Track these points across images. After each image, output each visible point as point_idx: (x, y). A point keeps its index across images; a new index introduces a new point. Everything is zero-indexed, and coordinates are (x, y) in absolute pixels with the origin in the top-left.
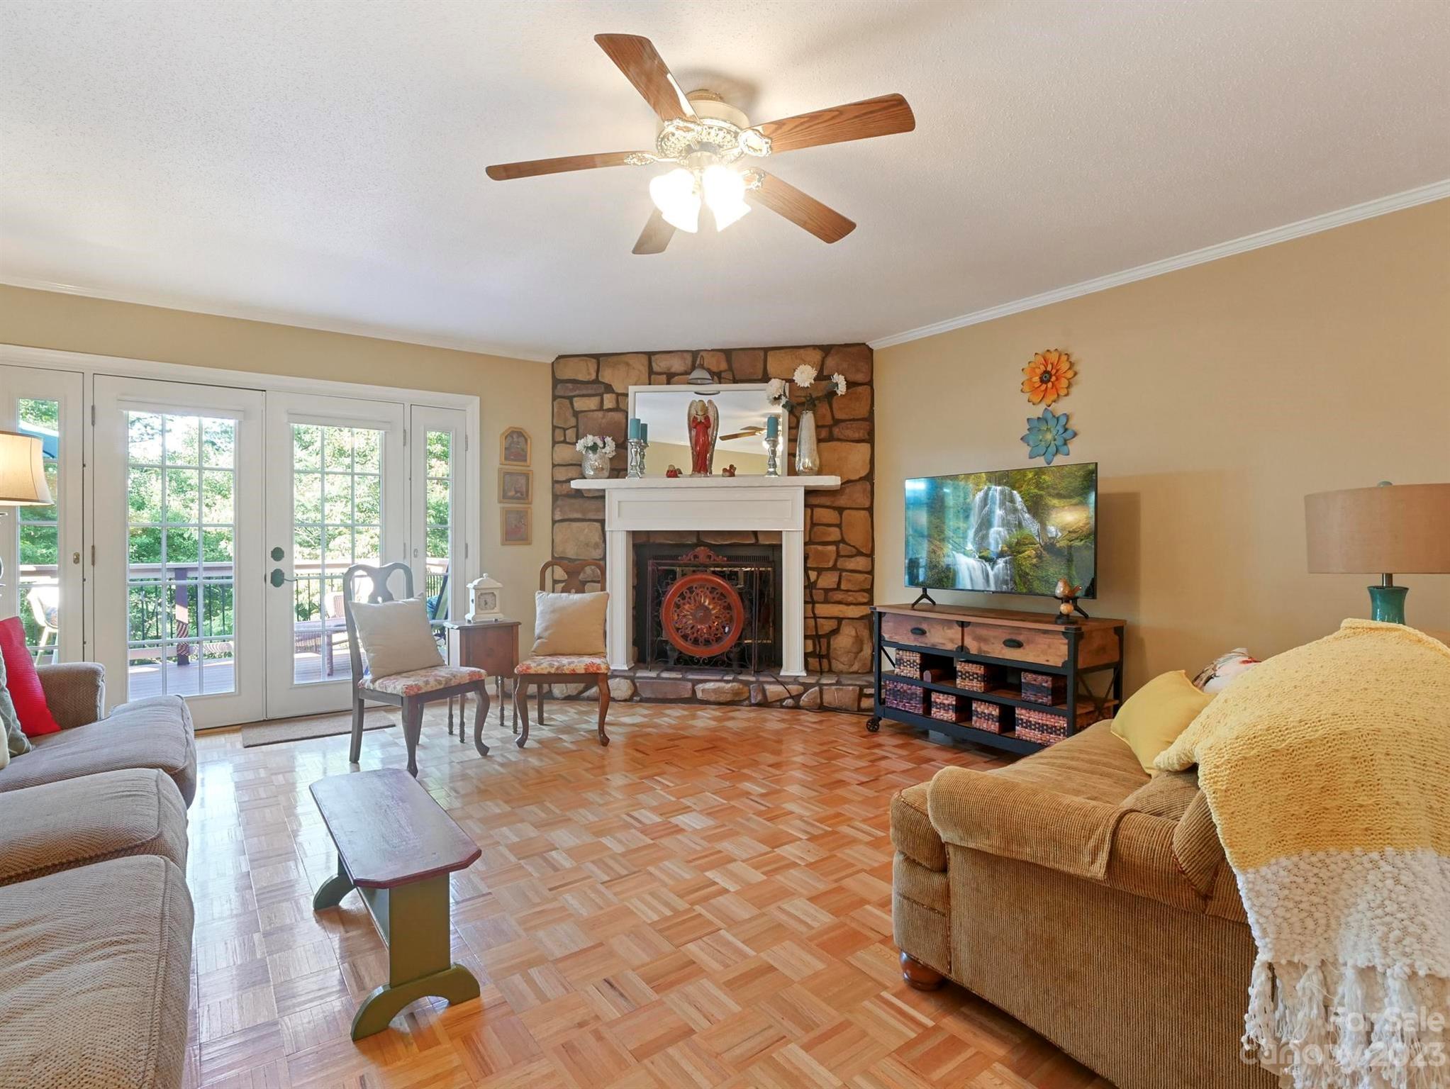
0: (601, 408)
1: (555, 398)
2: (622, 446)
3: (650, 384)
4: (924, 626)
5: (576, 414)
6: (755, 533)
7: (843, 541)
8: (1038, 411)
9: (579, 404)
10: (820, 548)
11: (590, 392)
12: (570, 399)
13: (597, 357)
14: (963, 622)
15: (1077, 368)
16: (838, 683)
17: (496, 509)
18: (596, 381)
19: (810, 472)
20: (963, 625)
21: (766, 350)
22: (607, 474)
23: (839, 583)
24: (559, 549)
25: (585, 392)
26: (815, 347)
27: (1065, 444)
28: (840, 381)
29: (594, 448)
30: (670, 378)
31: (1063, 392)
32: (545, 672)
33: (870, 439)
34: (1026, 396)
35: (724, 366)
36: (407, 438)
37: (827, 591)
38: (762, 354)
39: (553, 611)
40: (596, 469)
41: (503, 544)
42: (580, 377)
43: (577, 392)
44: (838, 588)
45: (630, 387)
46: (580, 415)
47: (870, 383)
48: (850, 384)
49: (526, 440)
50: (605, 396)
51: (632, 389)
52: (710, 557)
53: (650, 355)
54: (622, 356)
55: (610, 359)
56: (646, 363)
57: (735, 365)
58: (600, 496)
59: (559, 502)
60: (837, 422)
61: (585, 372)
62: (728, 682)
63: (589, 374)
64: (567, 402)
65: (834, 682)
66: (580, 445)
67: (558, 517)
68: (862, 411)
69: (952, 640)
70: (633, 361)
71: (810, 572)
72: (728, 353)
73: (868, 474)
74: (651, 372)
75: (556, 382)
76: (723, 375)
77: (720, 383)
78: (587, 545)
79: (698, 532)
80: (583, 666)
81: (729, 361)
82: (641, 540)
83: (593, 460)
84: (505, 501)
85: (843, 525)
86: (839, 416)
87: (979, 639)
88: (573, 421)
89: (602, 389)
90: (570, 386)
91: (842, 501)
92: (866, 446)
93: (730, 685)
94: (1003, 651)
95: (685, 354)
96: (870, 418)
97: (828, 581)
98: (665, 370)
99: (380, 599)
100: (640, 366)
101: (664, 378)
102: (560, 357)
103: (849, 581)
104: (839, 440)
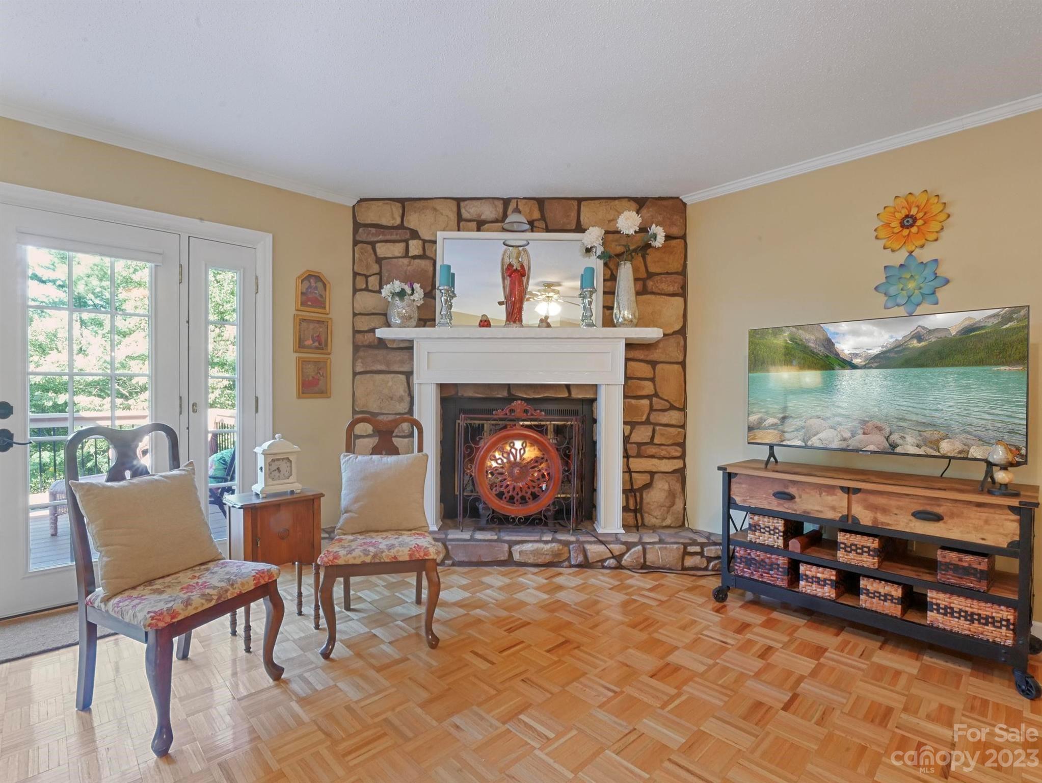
0: (406, 255)
1: (355, 243)
2: (430, 295)
3: (459, 230)
4: (792, 490)
5: (379, 261)
6: (568, 387)
7: (656, 395)
8: (900, 257)
9: (383, 250)
10: (636, 401)
11: (394, 237)
12: (373, 244)
13: (403, 202)
14: (849, 488)
15: (950, 209)
16: (661, 541)
17: (291, 359)
18: (401, 226)
19: (630, 324)
20: (847, 490)
21: (580, 200)
22: (414, 323)
23: (653, 438)
24: (360, 402)
25: (388, 237)
26: (630, 199)
27: (934, 291)
28: (660, 234)
29: (402, 294)
30: (480, 225)
31: (932, 237)
32: (358, 561)
33: (683, 293)
34: (881, 243)
35: (536, 215)
36: (184, 274)
37: (639, 445)
38: (575, 203)
39: (364, 478)
40: (402, 317)
41: (299, 397)
42: (384, 222)
43: (381, 237)
44: (651, 442)
45: (439, 233)
46: (383, 262)
47: (684, 237)
48: (668, 237)
49: (325, 285)
50: (411, 242)
51: (440, 235)
52: (526, 411)
53: (459, 201)
54: (431, 201)
55: (417, 204)
56: (455, 209)
57: (548, 215)
58: (407, 347)
59: (361, 354)
60: (650, 275)
61: (389, 217)
62: (546, 542)
63: (394, 218)
64: (369, 247)
65: (657, 540)
66: (386, 290)
67: (359, 369)
68: (676, 266)
69: (833, 508)
70: (441, 207)
72: (541, 202)
73: (682, 327)
74: (460, 218)
75: (357, 226)
76: (536, 224)
77: (533, 232)
78: (392, 398)
79: (509, 385)
80: (406, 551)
81: (541, 209)
82: (452, 392)
83: (399, 309)
84: (302, 350)
85: (657, 379)
86: (652, 269)
87: (873, 508)
88: (375, 268)
89: (408, 236)
90: (373, 230)
91: (655, 355)
92: (680, 300)
93: (549, 546)
94: (912, 525)
95: (496, 202)
96: (683, 273)
97: (642, 434)
98: (474, 217)
100: (450, 212)
101: (474, 224)
102: (362, 200)
103: (662, 435)
104: (653, 293)
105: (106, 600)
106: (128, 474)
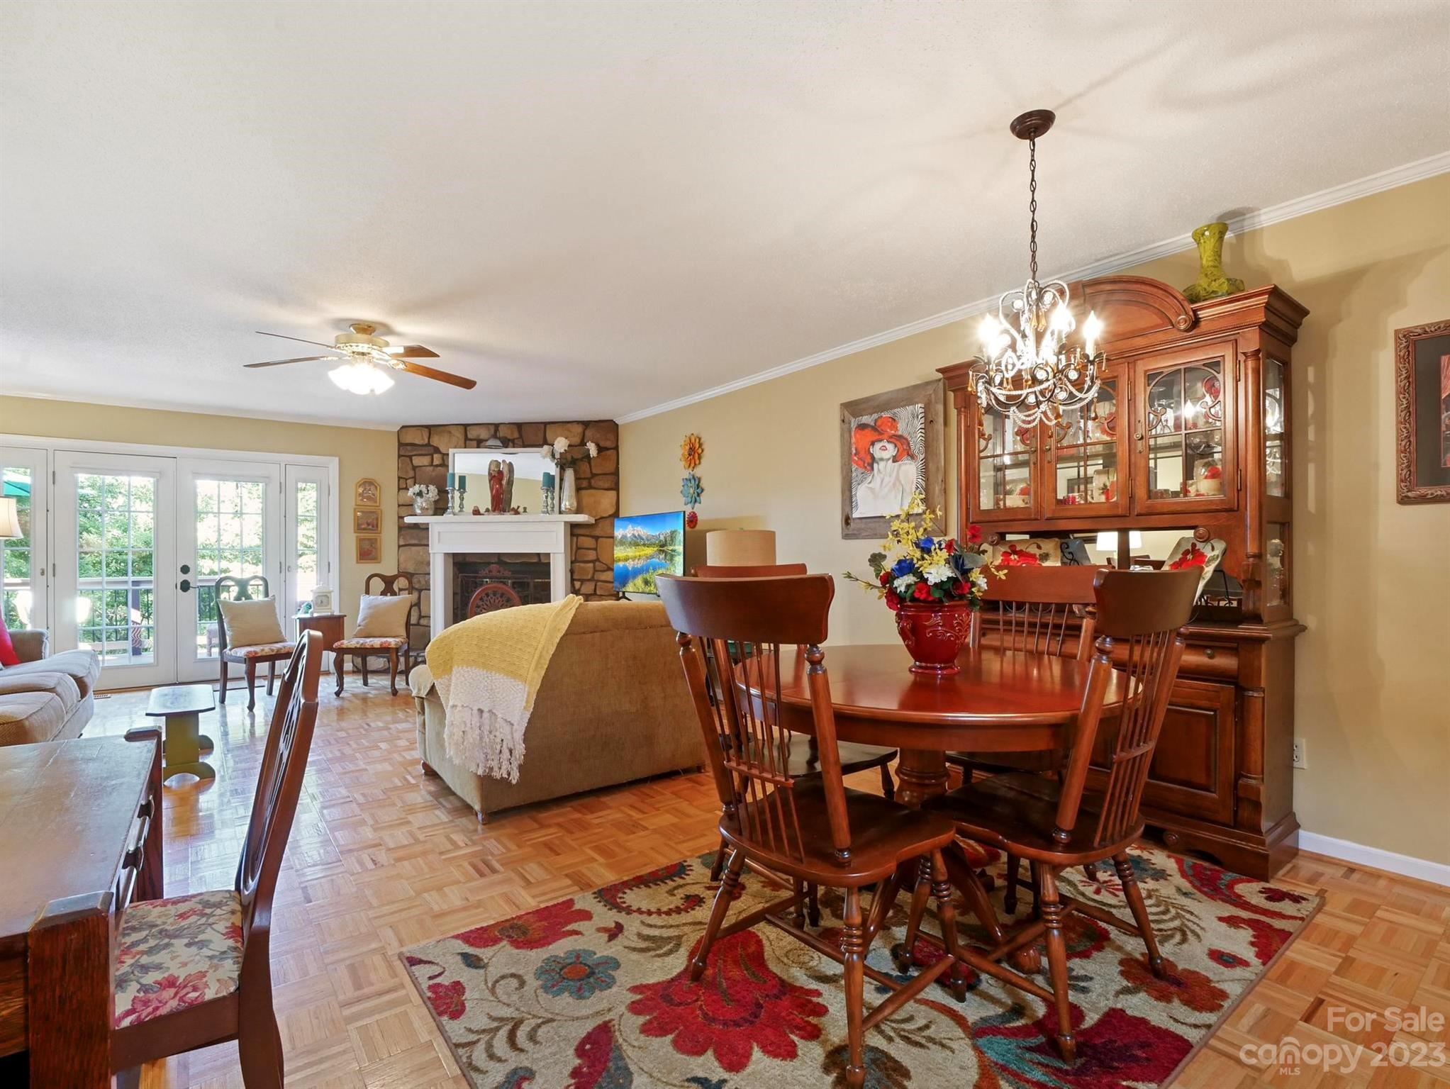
0: (431, 465)
1: (399, 456)
2: (443, 492)
3: (465, 447)
5: (414, 468)
6: (538, 555)
7: (598, 560)
8: (687, 474)
9: (417, 461)
10: (582, 565)
11: (423, 452)
12: (410, 457)
13: (429, 427)
15: (704, 447)
17: (352, 537)
18: (428, 445)
19: (570, 512)
21: (546, 424)
22: (431, 512)
23: (595, 590)
24: (402, 566)
25: (420, 452)
26: (578, 422)
27: (698, 495)
28: (592, 449)
29: (420, 494)
30: (479, 443)
31: (697, 462)
32: (353, 647)
33: (616, 487)
34: (682, 464)
35: (516, 435)
36: (282, 488)
38: (542, 426)
39: (369, 608)
40: (422, 509)
41: (357, 563)
42: (417, 442)
43: (414, 453)
44: (595, 594)
45: (450, 450)
46: (417, 470)
47: (616, 448)
48: (600, 449)
49: (376, 487)
50: (435, 456)
51: (451, 451)
52: (499, 572)
53: (466, 426)
54: (442, 428)
55: (438, 429)
56: (463, 432)
57: (524, 434)
58: (424, 528)
59: (403, 532)
60: (594, 475)
61: (419, 439)
63: (423, 439)
64: (408, 459)
66: (411, 492)
67: (402, 543)
68: (611, 468)
70: (453, 430)
71: (575, 582)
72: (519, 426)
73: (615, 513)
74: (466, 439)
75: (401, 444)
76: (516, 441)
77: (514, 447)
78: (422, 563)
79: (499, 554)
80: (379, 642)
81: (520, 431)
82: (460, 559)
83: (420, 503)
84: (359, 531)
85: (598, 550)
86: (594, 471)
88: (411, 474)
89: (432, 451)
90: (409, 448)
91: (597, 532)
92: (613, 493)
95: (490, 426)
96: (616, 473)
97: (588, 588)
98: (476, 437)
100: (459, 434)
101: (475, 443)
102: (403, 427)
103: (601, 588)
104: (595, 488)
105: (230, 650)
106: (243, 599)
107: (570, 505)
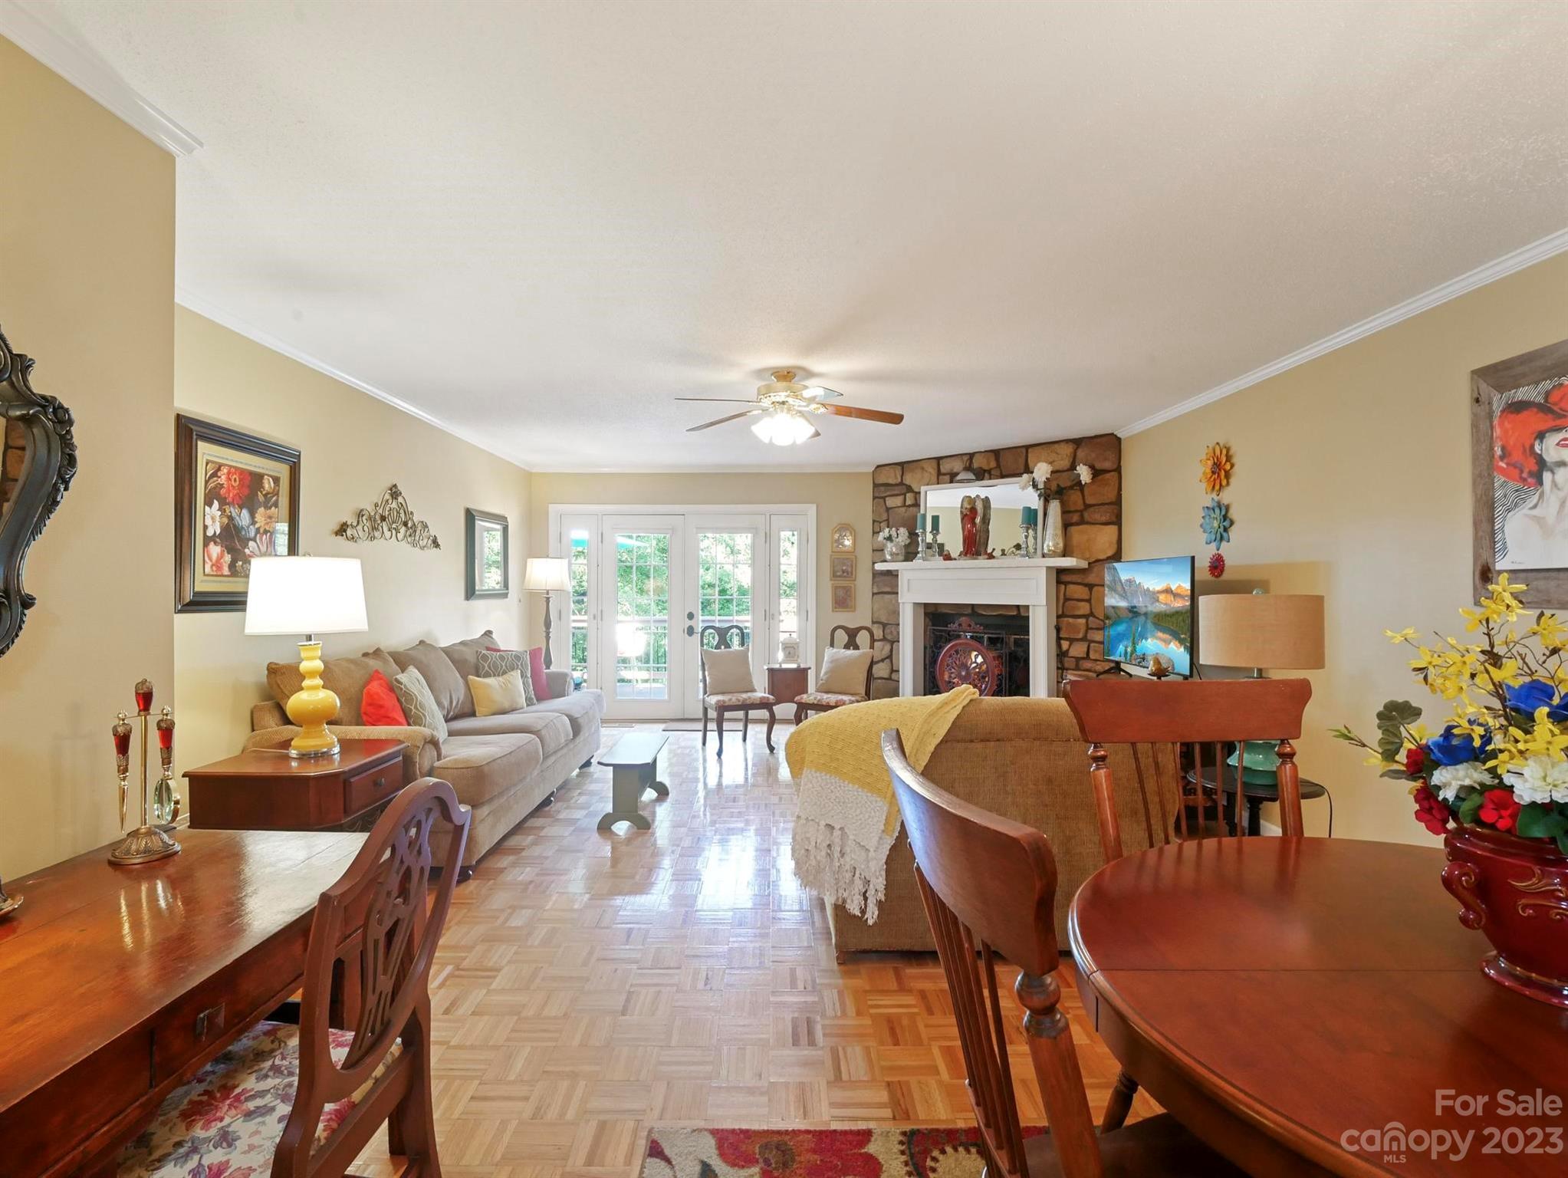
0: (904, 505)
1: (874, 498)
2: (913, 535)
3: (937, 484)
5: (888, 509)
6: (1017, 606)
7: (1092, 614)
8: (1210, 500)
9: (892, 502)
10: (1071, 620)
11: (896, 492)
12: (884, 498)
13: (902, 465)
15: (1235, 460)
17: (828, 585)
18: (902, 483)
19: (1054, 554)
21: (1027, 447)
22: (902, 558)
23: (1088, 653)
24: (876, 616)
25: (893, 493)
26: (1067, 441)
27: (1226, 530)
28: (1084, 474)
29: (889, 538)
30: (952, 478)
31: (1224, 482)
33: (1117, 521)
34: (1203, 486)
35: (993, 464)
36: (768, 537)
37: (1078, 659)
38: (1024, 450)
39: (831, 662)
40: (892, 554)
41: (833, 611)
42: (891, 481)
43: (888, 493)
44: (1087, 657)
45: (922, 487)
46: (890, 512)
47: (1118, 470)
48: (1096, 473)
49: (851, 532)
50: (908, 495)
51: (923, 489)
52: (970, 626)
53: (939, 459)
54: (914, 464)
55: (910, 466)
56: (936, 466)
57: (1002, 463)
58: (892, 575)
59: (877, 579)
60: (1087, 506)
61: (892, 477)
63: (896, 478)
64: (882, 501)
66: (883, 536)
67: (875, 591)
68: (1112, 496)
70: (925, 465)
71: (1062, 642)
72: (996, 453)
73: (1116, 554)
74: (939, 473)
75: (876, 486)
76: (993, 472)
77: (990, 479)
78: (895, 613)
79: (974, 604)
81: (997, 460)
82: (932, 610)
83: (890, 547)
84: (835, 579)
85: (1093, 601)
86: (1090, 500)
88: (884, 516)
89: (904, 491)
90: (882, 488)
91: (1091, 579)
92: (1114, 529)
95: (963, 457)
96: (1118, 502)
97: (1079, 650)
98: (949, 471)
99: (723, 647)
100: (931, 469)
101: (947, 478)
102: (878, 466)
103: (1096, 651)
104: (1088, 523)
105: (709, 696)
107: (1054, 546)
